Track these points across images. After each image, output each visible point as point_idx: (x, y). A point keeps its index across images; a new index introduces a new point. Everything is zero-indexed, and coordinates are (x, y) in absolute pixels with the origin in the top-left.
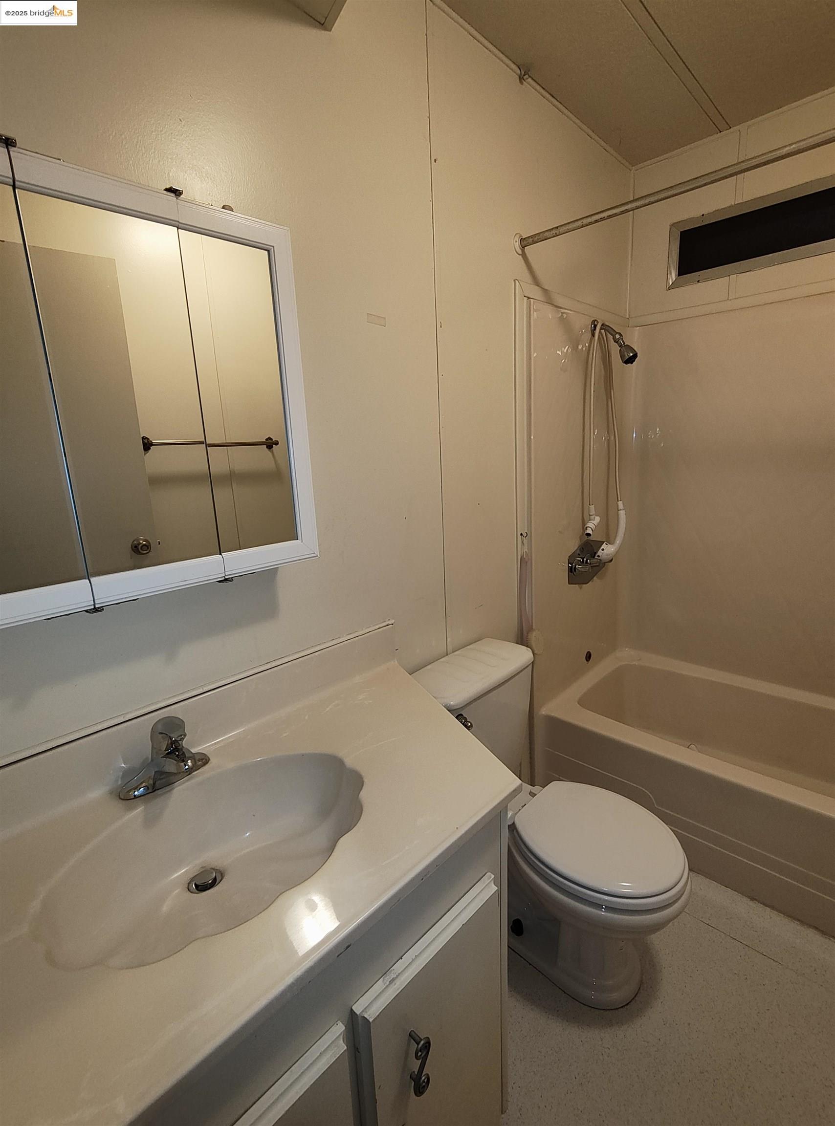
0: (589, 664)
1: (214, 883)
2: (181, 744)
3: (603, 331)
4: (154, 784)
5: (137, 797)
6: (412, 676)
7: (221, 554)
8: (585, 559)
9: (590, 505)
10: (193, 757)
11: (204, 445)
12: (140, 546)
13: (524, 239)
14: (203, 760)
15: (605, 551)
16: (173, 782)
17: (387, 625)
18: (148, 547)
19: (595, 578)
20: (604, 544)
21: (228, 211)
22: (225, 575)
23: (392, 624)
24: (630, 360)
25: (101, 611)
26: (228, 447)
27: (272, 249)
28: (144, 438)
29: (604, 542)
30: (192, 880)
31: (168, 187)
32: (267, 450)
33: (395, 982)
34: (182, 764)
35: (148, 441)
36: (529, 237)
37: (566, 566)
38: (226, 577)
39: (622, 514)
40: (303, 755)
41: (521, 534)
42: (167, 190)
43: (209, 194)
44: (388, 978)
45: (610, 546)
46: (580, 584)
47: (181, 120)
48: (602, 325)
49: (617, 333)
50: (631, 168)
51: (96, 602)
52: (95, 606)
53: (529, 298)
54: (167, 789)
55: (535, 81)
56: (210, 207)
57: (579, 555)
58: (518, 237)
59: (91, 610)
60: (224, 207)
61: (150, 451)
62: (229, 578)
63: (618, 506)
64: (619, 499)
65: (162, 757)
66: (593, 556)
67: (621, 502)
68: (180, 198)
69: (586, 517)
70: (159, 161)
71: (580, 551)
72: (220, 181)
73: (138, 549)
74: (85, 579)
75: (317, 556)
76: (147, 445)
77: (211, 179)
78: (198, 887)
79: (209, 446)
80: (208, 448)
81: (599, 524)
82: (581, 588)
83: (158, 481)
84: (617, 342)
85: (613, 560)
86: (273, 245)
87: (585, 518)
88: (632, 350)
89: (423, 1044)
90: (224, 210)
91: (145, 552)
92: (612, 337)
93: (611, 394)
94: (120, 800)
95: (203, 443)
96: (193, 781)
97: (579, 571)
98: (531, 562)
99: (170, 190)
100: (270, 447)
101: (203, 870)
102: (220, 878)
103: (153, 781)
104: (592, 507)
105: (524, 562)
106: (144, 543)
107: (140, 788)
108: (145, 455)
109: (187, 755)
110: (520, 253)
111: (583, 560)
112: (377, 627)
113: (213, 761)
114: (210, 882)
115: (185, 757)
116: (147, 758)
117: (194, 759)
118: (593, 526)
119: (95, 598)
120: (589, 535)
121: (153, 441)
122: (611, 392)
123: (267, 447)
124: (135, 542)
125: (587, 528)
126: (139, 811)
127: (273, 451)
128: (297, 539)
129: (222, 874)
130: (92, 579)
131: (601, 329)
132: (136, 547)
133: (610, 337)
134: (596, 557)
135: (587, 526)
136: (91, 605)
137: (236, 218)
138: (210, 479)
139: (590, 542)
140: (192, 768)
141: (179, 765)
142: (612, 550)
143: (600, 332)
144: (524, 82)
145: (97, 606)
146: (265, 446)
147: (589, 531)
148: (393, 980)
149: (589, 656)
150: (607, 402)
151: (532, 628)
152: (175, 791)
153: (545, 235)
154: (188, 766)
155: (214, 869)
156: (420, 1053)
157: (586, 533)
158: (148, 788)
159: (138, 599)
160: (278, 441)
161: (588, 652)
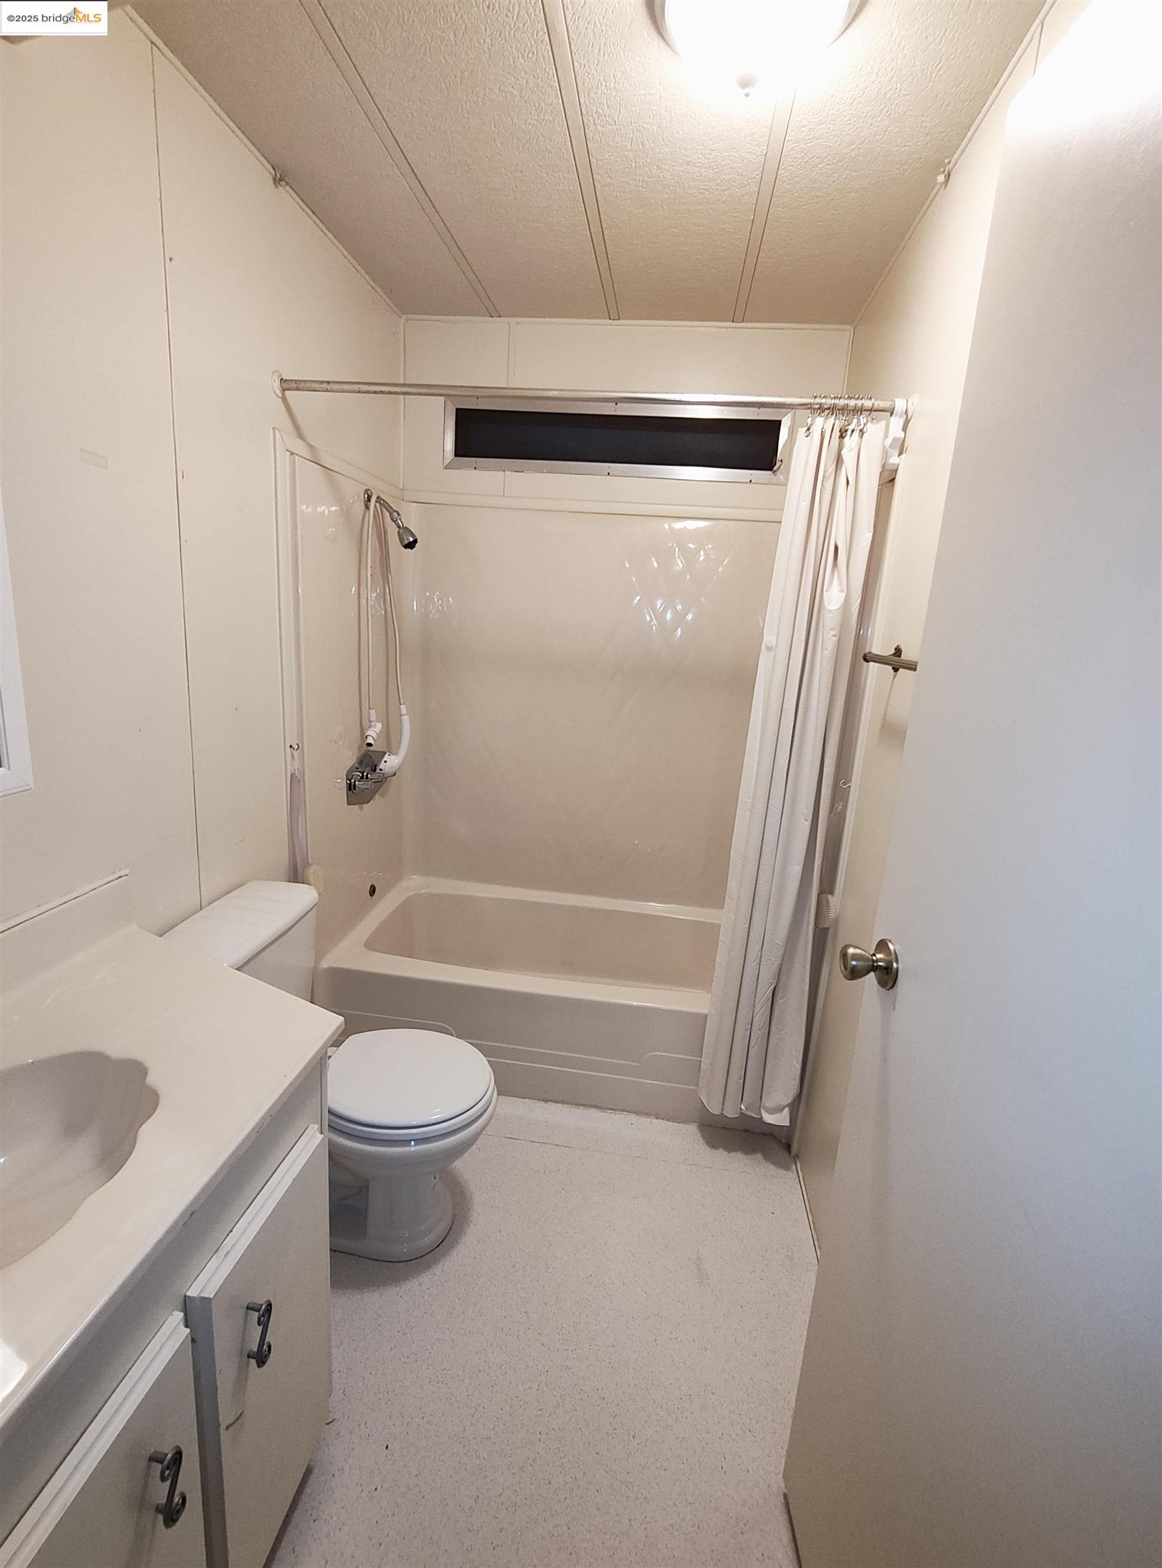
0: (373, 900)
3: (378, 505)
6: (162, 939)
8: (365, 774)
9: (370, 709)
13: (286, 381)
15: (388, 763)
17: (120, 877)
19: (377, 795)
20: (387, 755)
23: (126, 875)
24: (411, 545)
29: (385, 753)
33: (230, 1254)
36: (292, 380)
37: (343, 784)
39: (406, 719)
41: (291, 746)
44: (221, 1253)
45: (392, 757)
46: (361, 804)
48: (378, 498)
49: (395, 511)
50: (401, 315)
53: (292, 454)
55: (293, 190)
57: (357, 768)
58: (277, 376)
63: (400, 710)
64: (402, 703)
66: (374, 768)
67: (404, 706)
69: (366, 723)
71: (359, 764)
75: (32, 788)
81: (381, 732)
82: (362, 809)
84: (395, 522)
85: (396, 775)
87: (364, 724)
88: (413, 535)
89: (266, 1308)
92: (388, 514)
93: (388, 579)
97: (360, 788)
98: (304, 782)
104: (373, 712)
105: (295, 782)
110: (280, 396)
111: (363, 775)
112: (107, 880)
118: (375, 735)
120: (370, 745)
122: (388, 577)
125: (369, 737)
128: (2, 767)
131: (376, 502)
133: (387, 514)
134: (378, 771)
135: (367, 734)
139: (370, 753)
142: (396, 761)
143: (375, 506)
144: (279, 187)
147: (370, 740)
148: (228, 1253)
149: (373, 891)
150: (384, 586)
151: (308, 863)
153: (313, 385)
156: (262, 1319)
157: (366, 742)
161: (372, 885)
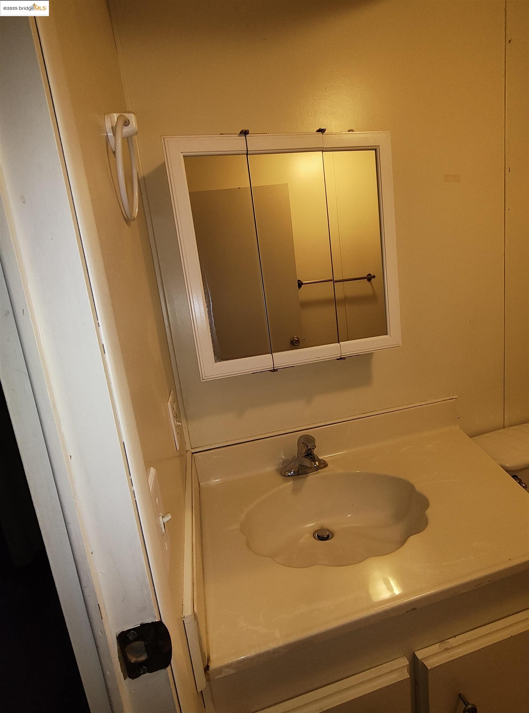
1: (327, 538)
2: (313, 451)
4: (298, 471)
5: (289, 476)
6: (472, 439)
7: (339, 343)
10: (319, 461)
11: (333, 282)
12: (295, 341)
14: (324, 464)
16: (309, 472)
17: (452, 399)
18: (298, 341)
21: (351, 132)
22: (341, 356)
23: (456, 399)
25: (276, 371)
26: (344, 282)
27: (378, 149)
28: (299, 281)
30: (316, 532)
31: (318, 129)
32: (367, 282)
33: (449, 651)
34: (313, 463)
35: (301, 282)
38: (342, 357)
40: (385, 476)
42: (318, 131)
43: (340, 126)
44: (444, 646)
47: (326, 89)
51: (275, 366)
52: (274, 368)
54: (304, 476)
56: (341, 133)
59: (272, 370)
60: (349, 131)
61: (301, 288)
62: (343, 358)
65: (303, 457)
68: (324, 133)
70: (314, 117)
72: (347, 116)
73: (293, 343)
74: (270, 353)
75: (400, 346)
76: (300, 284)
77: (342, 117)
78: (319, 537)
79: (335, 282)
80: (335, 283)
83: (305, 305)
86: (378, 145)
90: (349, 132)
91: (297, 344)
94: (281, 475)
95: (332, 281)
96: (318, 475)
99: (319, 131)
100: (369, 280)
101: (322, 528)
102: (331, 537)
103: (298, 469)
106: (297, 339)
107: (291, 472)
108: (299, 290)
109: (316, 459)
112: (443, 399)
113: (330, 466)
114: (326, 536)
115: (315, 459)
116: (295, 456)
117: (320, 462)
119: (274, 364)
121: (303, 282)
123: (368, 280)
124: (292, 339)
126: (290, 483)
127: (371, 282)
128: (387, 335)
129: (332, 535)
130: (273, 354)
132: (292, 341)
136: (272, 368)
137: (356, 135)
138: (335, 302)
140: (318, 467)
141: (312, 463)
145: (275, 368)
146: (367, 279)
148: (448, 649)
152: (309, 477)
154: (317, 465)
155: (328, 530)
158: (295, 472)
159: (294, 366)
160: (375, 276)
